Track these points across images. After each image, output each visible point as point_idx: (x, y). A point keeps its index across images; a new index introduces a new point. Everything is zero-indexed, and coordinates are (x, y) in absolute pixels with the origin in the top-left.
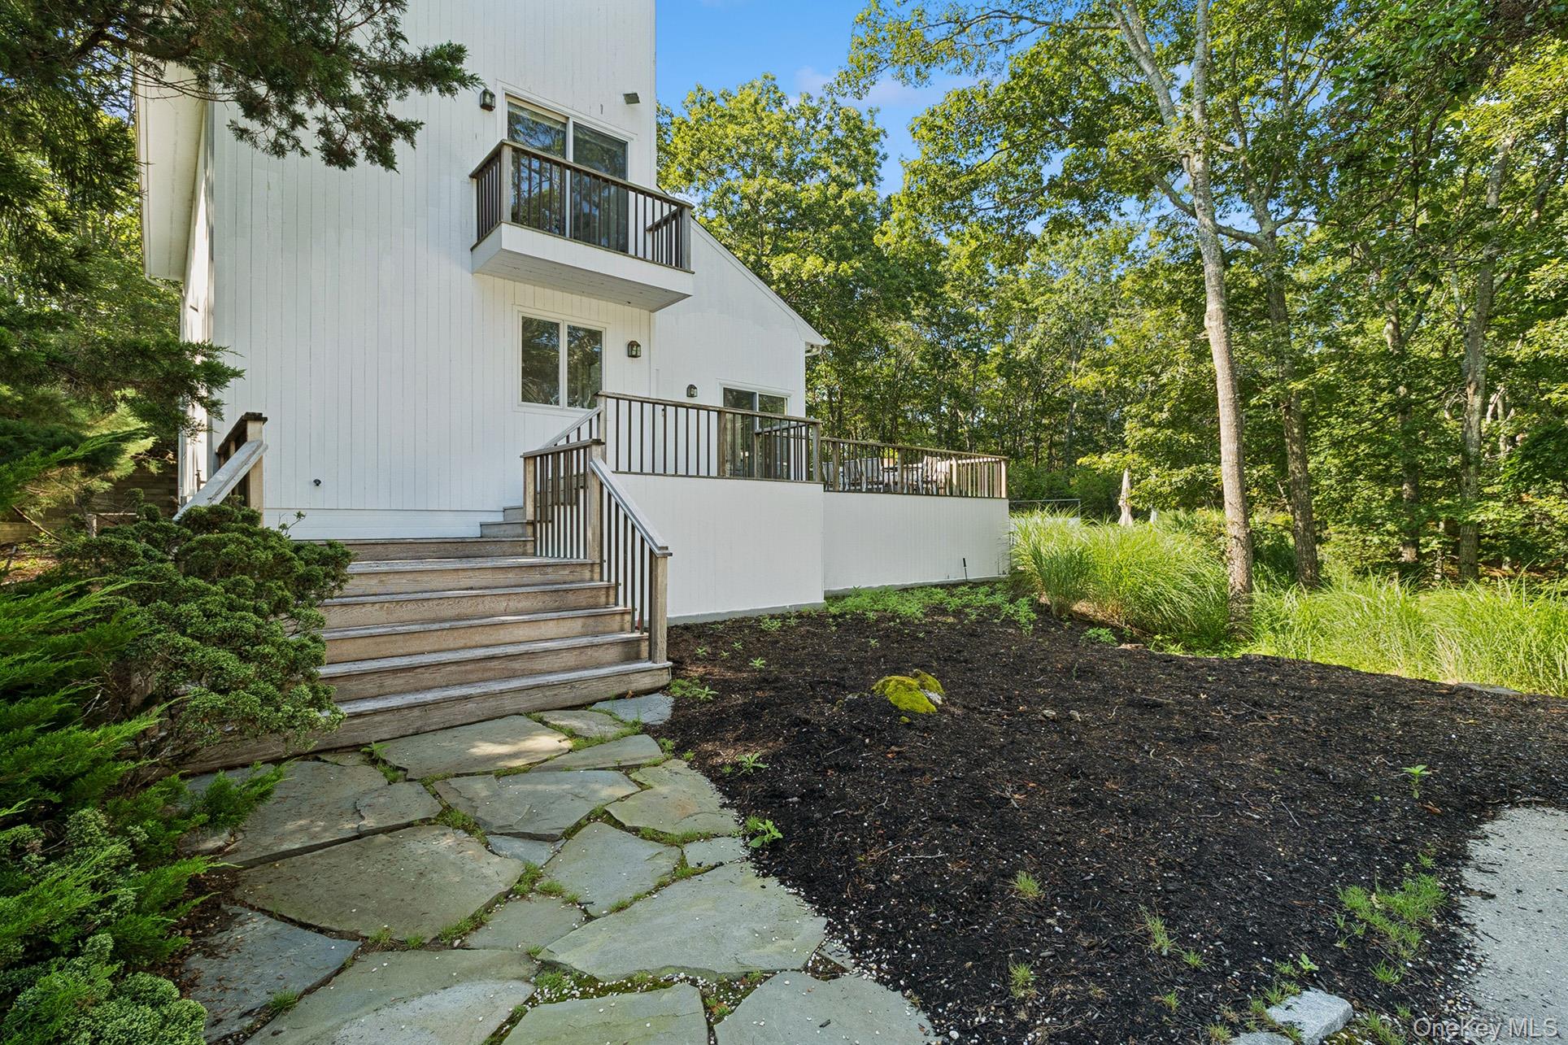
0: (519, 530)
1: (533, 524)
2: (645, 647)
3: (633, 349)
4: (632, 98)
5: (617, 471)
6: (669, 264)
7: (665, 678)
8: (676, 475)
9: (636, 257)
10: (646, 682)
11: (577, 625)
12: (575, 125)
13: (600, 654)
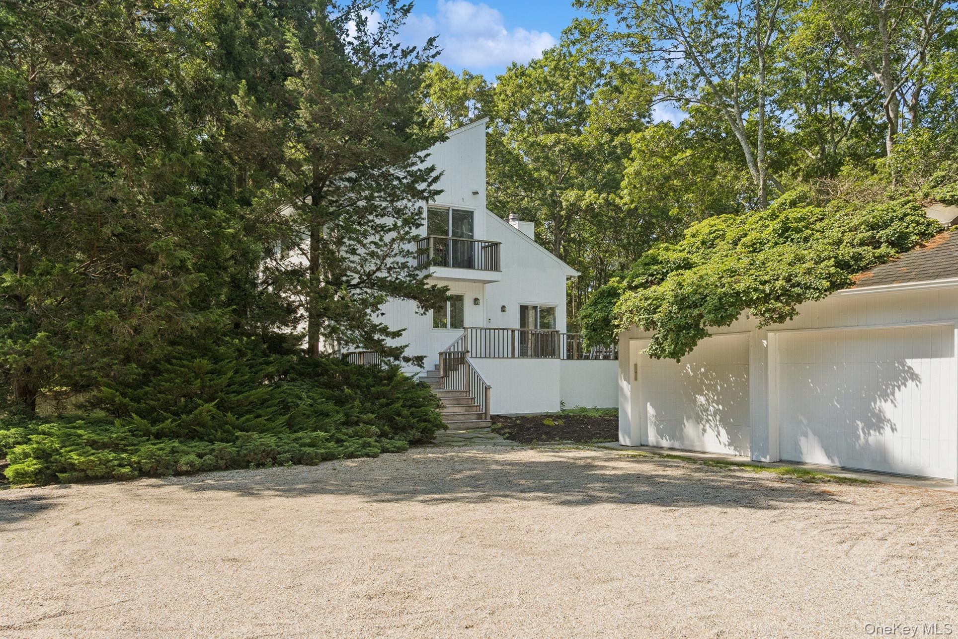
0: (437, 380)
1: (442, 377)
2: (483, 416)
3: (476, 301)
4: (476, 193)
5: (472, 357)
6: (492, 270)
7: (490, 424)
8: (494, 358)
9: (478, 269)
10: (484, 425)
11: (464, 409)
12: (453, 210)
13: (470, 416)
